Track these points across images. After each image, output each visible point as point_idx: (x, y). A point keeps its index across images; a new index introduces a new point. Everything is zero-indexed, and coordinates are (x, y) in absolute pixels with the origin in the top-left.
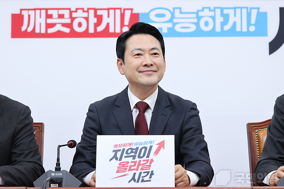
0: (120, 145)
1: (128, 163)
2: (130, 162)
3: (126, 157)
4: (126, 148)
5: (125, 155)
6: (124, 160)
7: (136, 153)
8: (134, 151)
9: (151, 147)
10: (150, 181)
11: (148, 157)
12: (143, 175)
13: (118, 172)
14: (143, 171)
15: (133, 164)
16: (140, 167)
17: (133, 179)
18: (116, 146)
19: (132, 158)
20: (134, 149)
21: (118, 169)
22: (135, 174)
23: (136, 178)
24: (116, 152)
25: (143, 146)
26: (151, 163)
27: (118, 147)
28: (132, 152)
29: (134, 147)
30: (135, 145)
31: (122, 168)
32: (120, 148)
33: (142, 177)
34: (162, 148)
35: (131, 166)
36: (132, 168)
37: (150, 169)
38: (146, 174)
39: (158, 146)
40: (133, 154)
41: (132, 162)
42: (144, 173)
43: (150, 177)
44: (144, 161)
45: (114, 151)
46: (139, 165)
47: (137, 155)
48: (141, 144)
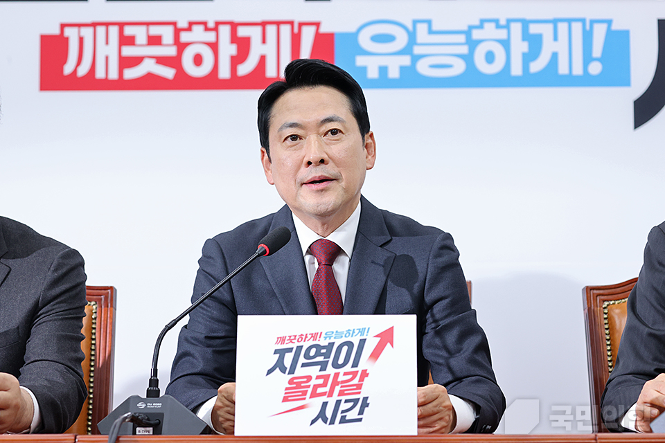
0: (290, 337)
1: (309, 378)
2: (314, 377)
3: (304, 365)
4: (306, 345)
5: (302, 360)
6: (300, 371)
7: (327, 355)
8: (324, 351)
9: (362, 342)
10: (360, 420)
11: (355, 365)
12: (344, 406)
13: (285, 400)
14: (344, 398)
15: (321, 381)
16: (338, 389)
17: (322, 415)
18: (282, 340)
19: (319, 367)
20: (324, 347)
21: (286, 393)
22: (325, 404)
23: (329, 414)
24: (281, 353)
25: (344, 340)
26: (362, 379)
27: (286, 342)
28: (318, 354)
29: (324, 342)
30: (326, 338)
31: (296, 391)
32: (290, 345)
33: (343, 412)
34: (389, 344)
35: (316, 387)
36: (320, 390)
37: (359, 393)
38: (351, 404)
39: (379, 339)
40: (320, 359)
41: (318, 377)
42: (347, 401)
43: (361, 412)
44: (345, 374)
45: (276, 352)
46: (335, 383)
47: (331, 360)
48: (339, 335)
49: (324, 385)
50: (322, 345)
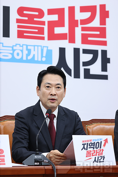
0: (85, 141)
1: (91, 151)
2: (92, 151)
3: (89, 148)
4: (89, 143)
5: (89, 147)
6: (89, 149)
7: (94, 145)
8: (93, 144)
9: (101, 142)
10: (104, 162)
11: (100, 148)
12: (100, 158)
13: (87, 157)
14: (99, 156)
15: (94, 152)
16: (97, 154)
17: (95, 160)
18: (83, 141)
19: (93, 148)
20: (93, 143)
21: (86, 155)
22: (95, 158)
23: (97, 160)
24: (84, 145)
25: (97, 141)
26: (102, 152)
28: (92, 145)
29: (93, 142)
31: (88, 154)
32: (85, 143)
33: (100, 160)
34: (107, 143)
35: (93, 153)
36: (94, 154)
37: (102, 155)
38: (101, 158)
39: (105, 141)
40: (93, 146)
41: (93, 151)
42: (100, 157)
43: (103, 160)
44: (99, 150)
45: (83, 144)
46: (97, 152)
47: (95, 146)
48: (96, 140)
49: (94, 153)
50: (92, 143)
